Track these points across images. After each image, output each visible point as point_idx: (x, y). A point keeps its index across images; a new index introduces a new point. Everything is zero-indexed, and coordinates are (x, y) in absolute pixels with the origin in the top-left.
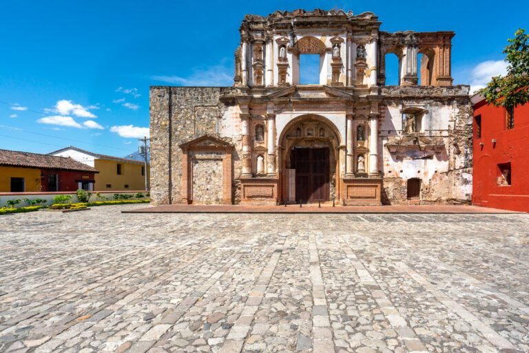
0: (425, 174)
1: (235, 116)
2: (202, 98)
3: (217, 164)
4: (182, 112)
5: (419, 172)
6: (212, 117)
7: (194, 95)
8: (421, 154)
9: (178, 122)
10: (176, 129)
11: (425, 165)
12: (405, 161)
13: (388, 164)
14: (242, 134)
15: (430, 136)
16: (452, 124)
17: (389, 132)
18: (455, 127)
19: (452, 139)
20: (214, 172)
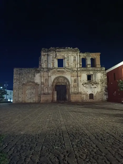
1: (39, 76)
3: (33, 90)
6: (32, 76)
8: (93, 87)
9: (22, 78)
10: (21, 80)
11: (94, 90)
12: (88, 89)
13: (83, 90)
14: (41, 81)
15: (95, 82)
16: (101, 78)
17: (83, 80)
18: (102, 79)
19: (101, 82)
20: (32, 93)
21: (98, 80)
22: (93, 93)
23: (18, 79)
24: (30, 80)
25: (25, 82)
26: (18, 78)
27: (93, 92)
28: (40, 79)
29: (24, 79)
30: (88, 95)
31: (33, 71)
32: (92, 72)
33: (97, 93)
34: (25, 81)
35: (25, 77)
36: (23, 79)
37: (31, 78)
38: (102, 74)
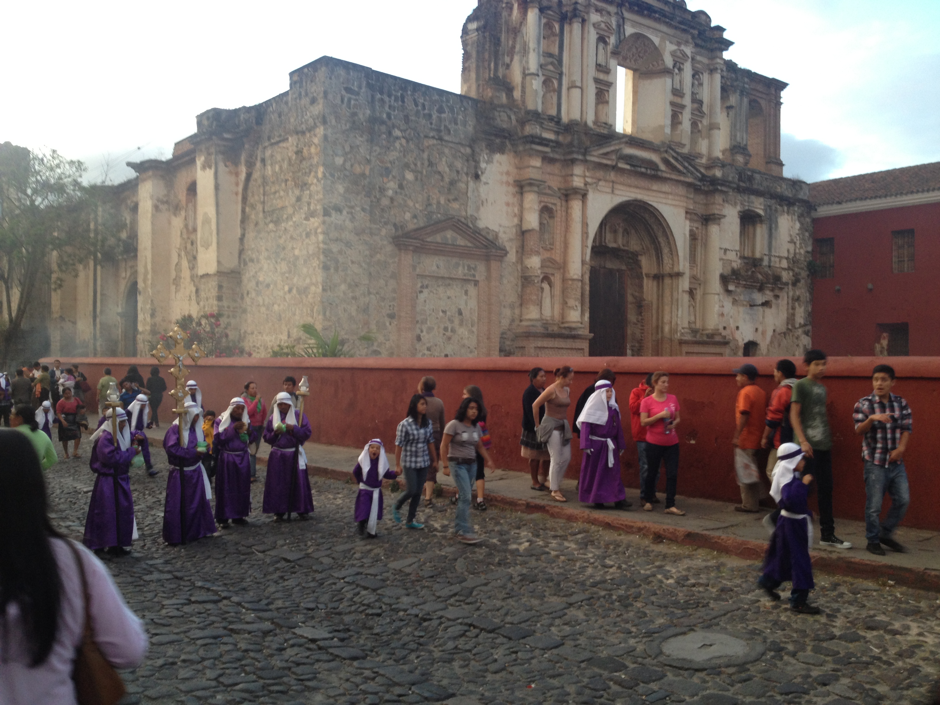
0: (764, 333)
1: (505, 178)
2: (440, 119)
3: (466, 293)
4: (397, 145)
5: (757, 330)
6: (458, 172)
7: (424, 106)
8: (759, 298)
9: (387, 171)
10: (382, 190)
11: (763, 317)
12: (741, 309)
13: (722, 315)
14: (520, 225)
15: (769, 266)
16: (791, 247)
17: (726, 250)
18: (795, 254)
19: (791, 274)
20: (460, 313)
21: (780, 258)
22: (758, 339)
23: (363, 175)
24: (442, 201)
25: (408, 216)
26: (358, 169)
27: (760, 329)
28: (508, 204)
29: (401, 186)
30: (737, 347)
31: (465, 123)
32: (761, 200)
33: (772, 342)
34: (411, 204)
35: (407, 166)
36: (392, 185)
37: (453, 183)
38: (798, 225)
